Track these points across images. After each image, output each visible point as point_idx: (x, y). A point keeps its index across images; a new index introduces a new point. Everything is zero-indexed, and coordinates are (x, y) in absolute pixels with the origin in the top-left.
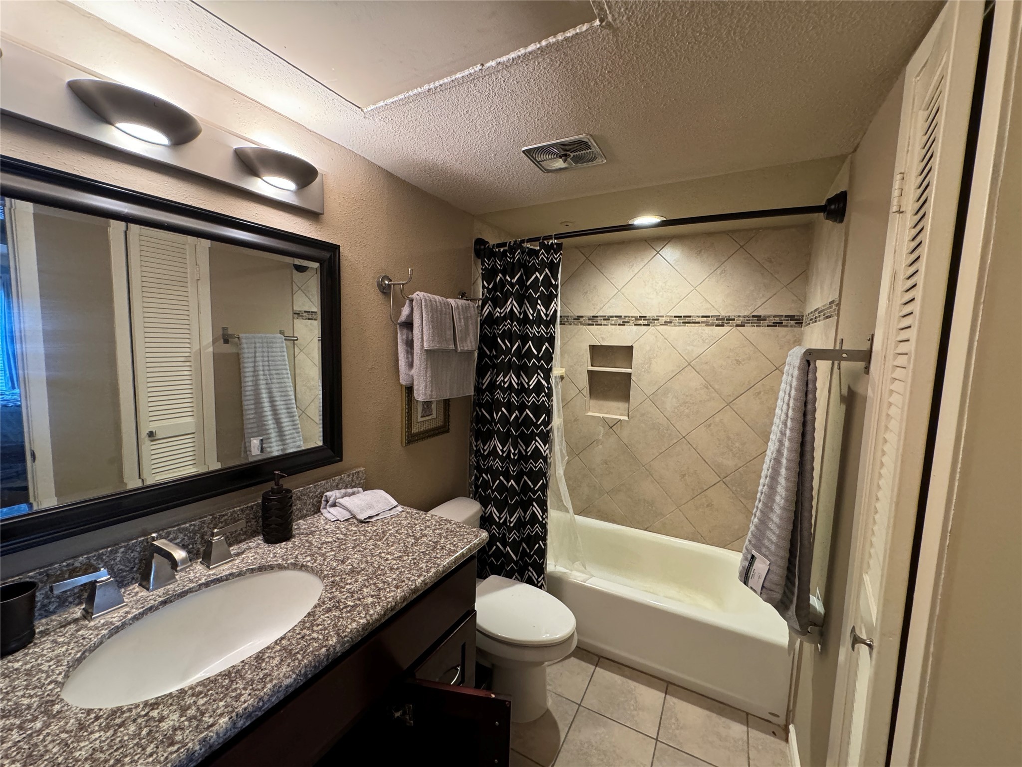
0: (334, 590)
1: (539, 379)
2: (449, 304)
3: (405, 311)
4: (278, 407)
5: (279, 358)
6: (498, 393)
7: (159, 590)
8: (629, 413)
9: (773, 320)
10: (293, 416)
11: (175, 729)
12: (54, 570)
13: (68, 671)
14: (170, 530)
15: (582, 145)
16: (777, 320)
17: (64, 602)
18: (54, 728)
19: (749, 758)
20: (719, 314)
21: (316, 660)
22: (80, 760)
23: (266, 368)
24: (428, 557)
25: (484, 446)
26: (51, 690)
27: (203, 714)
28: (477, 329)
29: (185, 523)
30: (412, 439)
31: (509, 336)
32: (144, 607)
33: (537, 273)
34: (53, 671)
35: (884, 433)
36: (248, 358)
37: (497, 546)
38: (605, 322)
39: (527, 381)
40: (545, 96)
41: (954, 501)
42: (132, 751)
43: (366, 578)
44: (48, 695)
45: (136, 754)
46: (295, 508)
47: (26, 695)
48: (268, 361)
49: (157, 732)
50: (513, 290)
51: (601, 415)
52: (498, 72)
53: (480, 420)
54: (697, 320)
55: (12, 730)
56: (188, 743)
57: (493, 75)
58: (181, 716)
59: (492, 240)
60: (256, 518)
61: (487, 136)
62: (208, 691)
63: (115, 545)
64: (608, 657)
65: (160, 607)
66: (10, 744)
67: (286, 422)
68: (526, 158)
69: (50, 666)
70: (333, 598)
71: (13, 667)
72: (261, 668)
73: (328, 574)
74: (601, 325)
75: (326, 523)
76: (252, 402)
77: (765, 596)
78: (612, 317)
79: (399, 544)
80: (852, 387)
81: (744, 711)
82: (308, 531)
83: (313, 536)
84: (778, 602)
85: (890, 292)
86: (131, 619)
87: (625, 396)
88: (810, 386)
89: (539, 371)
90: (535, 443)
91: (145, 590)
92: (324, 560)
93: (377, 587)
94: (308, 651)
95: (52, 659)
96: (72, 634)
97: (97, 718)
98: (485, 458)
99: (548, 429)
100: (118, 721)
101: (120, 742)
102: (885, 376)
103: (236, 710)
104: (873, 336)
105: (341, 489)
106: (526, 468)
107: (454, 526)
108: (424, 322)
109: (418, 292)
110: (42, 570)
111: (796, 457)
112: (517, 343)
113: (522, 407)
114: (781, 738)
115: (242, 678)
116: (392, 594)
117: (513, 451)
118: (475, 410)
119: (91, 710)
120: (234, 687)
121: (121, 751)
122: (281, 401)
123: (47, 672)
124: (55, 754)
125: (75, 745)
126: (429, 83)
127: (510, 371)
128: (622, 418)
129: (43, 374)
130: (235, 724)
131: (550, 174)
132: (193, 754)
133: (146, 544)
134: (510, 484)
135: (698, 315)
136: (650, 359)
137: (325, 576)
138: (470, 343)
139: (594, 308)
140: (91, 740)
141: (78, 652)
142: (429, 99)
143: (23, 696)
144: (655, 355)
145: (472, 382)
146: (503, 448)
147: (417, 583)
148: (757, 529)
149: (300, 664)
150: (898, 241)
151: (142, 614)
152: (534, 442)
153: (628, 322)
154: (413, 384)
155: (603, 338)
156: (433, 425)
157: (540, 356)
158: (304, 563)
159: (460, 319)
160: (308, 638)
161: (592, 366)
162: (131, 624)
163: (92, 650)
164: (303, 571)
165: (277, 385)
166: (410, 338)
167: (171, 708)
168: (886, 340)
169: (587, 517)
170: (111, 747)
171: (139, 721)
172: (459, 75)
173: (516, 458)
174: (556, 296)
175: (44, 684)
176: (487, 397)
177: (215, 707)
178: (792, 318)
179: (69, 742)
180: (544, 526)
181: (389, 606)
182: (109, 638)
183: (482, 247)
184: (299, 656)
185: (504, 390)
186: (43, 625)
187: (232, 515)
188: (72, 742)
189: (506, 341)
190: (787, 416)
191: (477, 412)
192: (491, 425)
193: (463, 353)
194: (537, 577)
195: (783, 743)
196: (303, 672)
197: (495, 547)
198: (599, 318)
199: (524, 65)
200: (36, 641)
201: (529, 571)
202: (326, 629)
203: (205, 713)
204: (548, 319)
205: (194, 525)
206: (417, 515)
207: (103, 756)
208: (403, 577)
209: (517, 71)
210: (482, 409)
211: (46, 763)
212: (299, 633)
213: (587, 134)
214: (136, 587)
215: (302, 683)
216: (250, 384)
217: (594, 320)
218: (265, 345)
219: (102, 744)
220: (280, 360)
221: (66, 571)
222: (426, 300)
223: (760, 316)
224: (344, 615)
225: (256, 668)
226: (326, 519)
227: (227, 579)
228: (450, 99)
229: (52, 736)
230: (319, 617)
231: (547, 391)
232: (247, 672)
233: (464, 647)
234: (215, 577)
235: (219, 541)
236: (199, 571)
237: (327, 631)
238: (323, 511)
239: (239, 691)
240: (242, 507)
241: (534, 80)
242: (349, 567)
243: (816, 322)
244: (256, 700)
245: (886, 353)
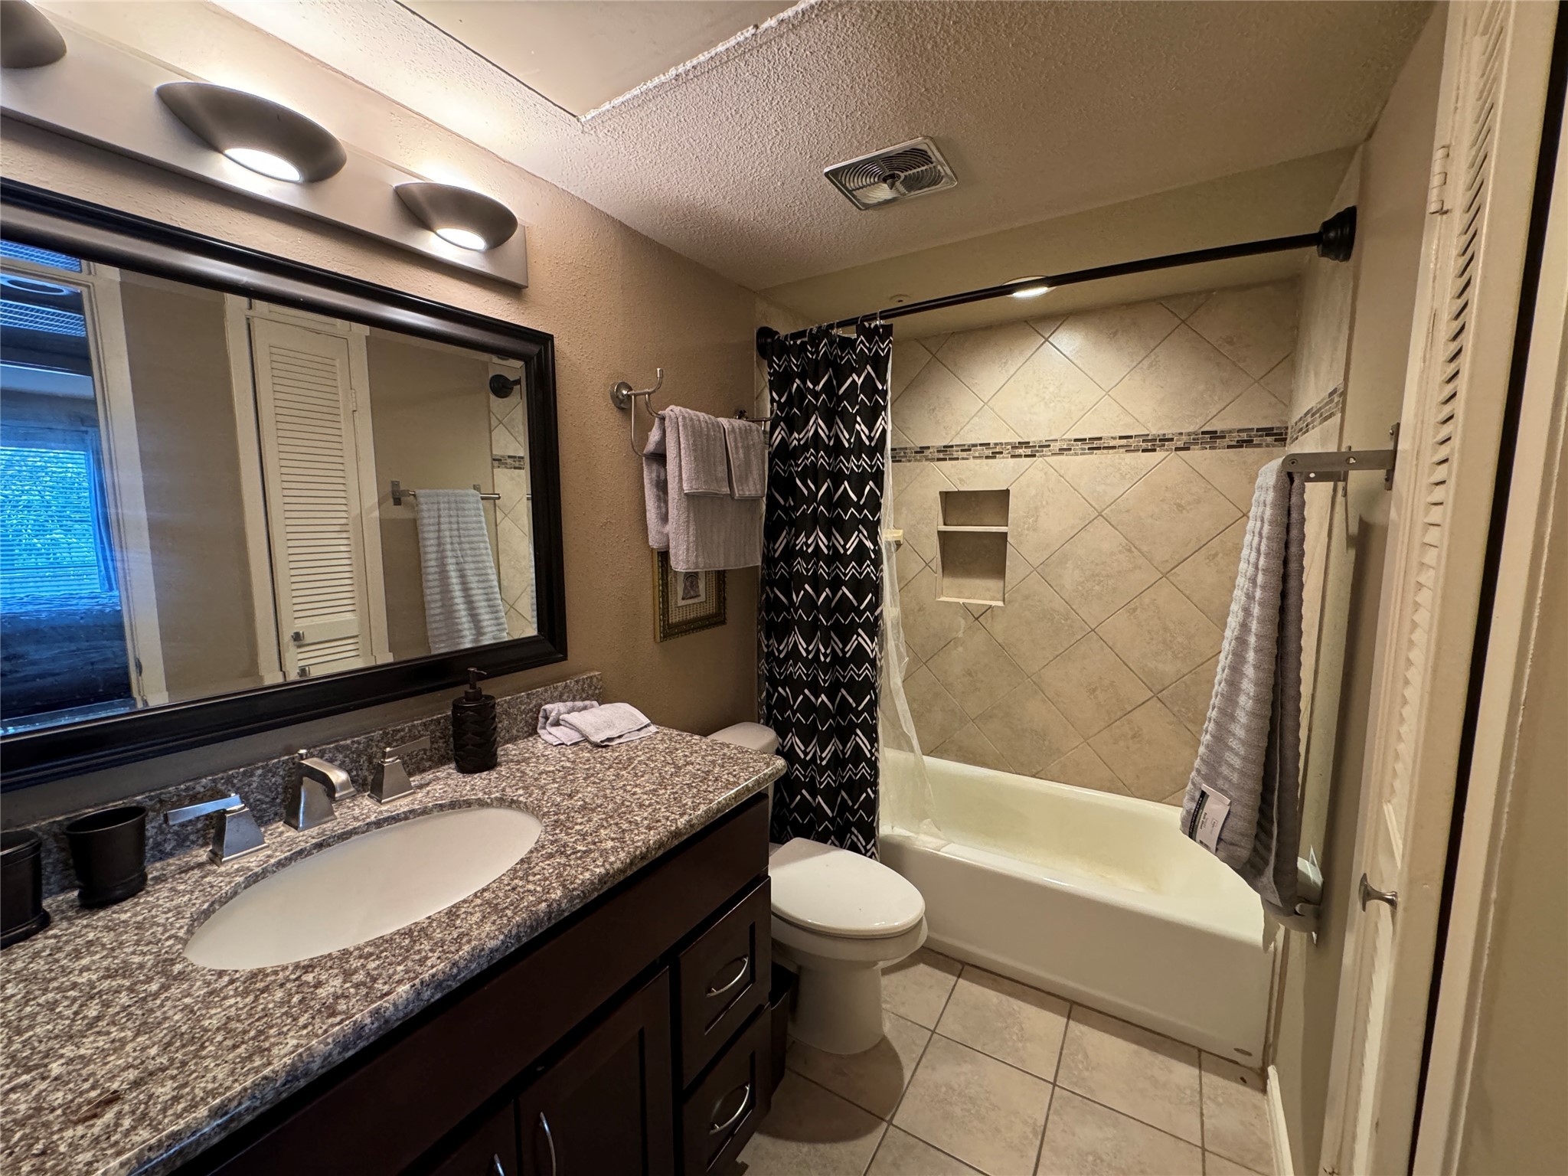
0: (557, 831)
1: (860, 539)
2: (719, 426)
3: (654, 436)
4: (475, 598)
5: (474, 525)
6: (799, 562)
7: (312, 830)
8: (1004, 594)
9: (1236, 437)
10: (497, 612)
11: (337, 997)
12: (168, 795)
13: (192, 925)
14: (324, 747)
15: (918, 156)
16: (1244, 436)
17: (184, 841)
18: (174, 991)
19: (1202, 1114)
20: (1147, 432)
21: (533, 917)
22: (210, 1030)
23: (456, 540)
24: (695, 790)
25: (779, 645)
26: (171, 947)
27: (374, 980)
28: (763, 463)
29: (346, 739)
30: (669, 631)
31: (813, 473)
32: (291, 850)
33: (854, 375)
34: (171, 924)
35: (1418, 574)
36: (429, 525)
37: (803, 796)
38: (965, 454)
39: (842, 543)
40: (855, 75)
41: (1531, 652)
42: (279, 1021)
43: (604, 816)
44: (166, 952)
45: (286, 1025)
46: (500, 725)
47: (138, 952)
48: (458, 530)
49: (313, 999)
50: (817, 402)
51: (961, 601)
52: (781, 36)
53: (773, 605)
54: (1112, 443)
55: (119, 992)
56: (355, 1014)
57: (773, 43)
58: (345, 982)
59: (783, 328)
60: (444, 737)
61: (769, 152)
62: (382, 952)
63: (249, 765)
64: (978, 965)
65: (315, 851)
66: (117, 1009)
67: (487, 620)
68: (831, 186)
69: (167, 919)
70: (556, 841)
71: (119, 919)
72: (454, 925)
73: (549, 812)
74: (957, 459)
75: (545, 748)
76: (437, 590)
77: (1222, 854)
78: (975, 445)
79: (653, 774)
80: (1365, 519)
81: (1194, 1047)
82: (520, 758)
83: (528, 764)
84: (1245, 864)
85: (1426, 346)
86: (273, 865)
87: (998, 569)
88: (1294, 515)
89: (860, 527)
90: (857, 639)
91: (293, 829)
92: (544, 793)
93: (621, 828)
94: (522, 906)
95: (170, 910)
96: (197, 881)
97: (232, 982)
98: (781, 663)
99: (876, 614)
100: (260, 985)
101: (263, 1010)
102: (1418, 484)
103: (421, 977)
104: (1398, 425)
105: (566, 701)
106: (844, 677)
107: (735, 751)
108: (683, 452)
109: (671, 407)
110: (152, 794)
111: (1272, 631)
112: (826, 485)
113: (836, 584)
114: (1253, 1087)
115: (429, 937)
116: (642, 837)
117: (823, 651)
118: (763, 590)
119: (224, 971)
120: (417, 948)
121: (264, 1020)
122: (479, 588)
123: (164, 925)
124: (177, 1022)
125: (204, 1012)
126: (676, 64)
127: (815, 528)
128: (993, 603)
129: (142, 513)
130: (419, 994)
131: (870, 212)
132: (362, 1028)
133: (291, 766)
134: (820, 700)
135: (1113, 435)
136: (1036, 509)
137: (544, 815)
138: (754, 485)
139: (947, 434)
140: (224, 1007)
141: (204, 902)
142: (677, 94)
143: (134, 953)
144: (1044, 503)
145: (758, 547)
146: (808, 645)
147: (679, 823)
148: (1210, 751)
149: (509, 921)
150: (1440, 260)
151: (289, 860)
152: (855, 636)
153: (1001, 453)
154: (668, 546)
155: (961, 480)
156: (702, 613)
157: (861, 503)
158: (515, 798)
159: (737, 448)
160: (522, 890)
161: (945, 524)
162: (275, 872)
163: (225, 900)
164: (514, 809)
165: (472, 566)
166: (662, 478)
167: (330, 972)
168: (1419, 425)
169: (941, 758)
170: (251, 1015)
171: (288, 986)
172: (721, 48)
173: (828, 660)
174: (885, 408)
175: (160, 939)
176: (782, 569)
177: (391, 971)
178: (1268, 432)
179: (196, 1008)
180: (873, 765)
181: (638, 853)
182: (245, 888)
183: (769, 340)
184: (509, 913)
185: (807, 558)
186: (157, 871)
187: (410, 730)
188: (199, 1009)
189: (809, 482)
190: (1257, 568)
191: (768, 594)
192: (789, 612)
193: (744, 500)
194: (864, 844)
195: (1259, 1096)
196: (514, 932)
197: (799, 797)
198: (955, 448)
199: (821, 22)
200: (149, 889)
201: (853, 833)
202: (546, 879)
203: (377, 979)
204: (873, 444)
205: (359, 743)
206: (679, 738)
207: (240, 1027)
208: (659, 816)
209: (811, 34)
210: (775, 589)
211: (165, 1032)
212: (509, 884)
213: (926, 137)
214: (280, 826)
215: (513, 949)
216: (433, 563)
217: (946, 453)
218: (453, 506)
219: (240, 1012)
220: (474, 529)
221: (185, 796)
222: (684, 418)
223: (1216, 432)
224: (572, 863)
225: (448, 925)
226: (546, 742)
227: (406, 818)
228: (710, 91)
229: (173, 1001)
230: (537, 864)
231: (873, 556)
232: (434, 931)
233: (752, 928)
234: (390, 814)
235: (393, 765)
236: (367, 807)
237: (548, 882)
238: (540, 731)
239: (424, 954)
240: (424, 720)
241: (838, 47)
242: (579, 803)
243: (1307, 431)
244: (448, 966)
245: (1419, 447)
